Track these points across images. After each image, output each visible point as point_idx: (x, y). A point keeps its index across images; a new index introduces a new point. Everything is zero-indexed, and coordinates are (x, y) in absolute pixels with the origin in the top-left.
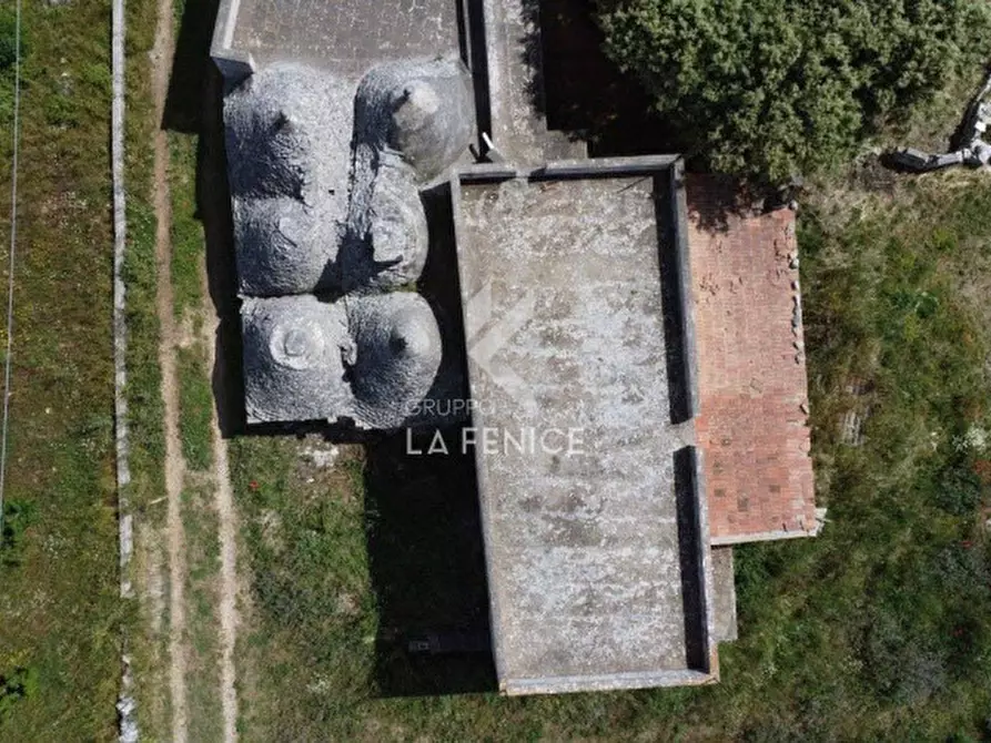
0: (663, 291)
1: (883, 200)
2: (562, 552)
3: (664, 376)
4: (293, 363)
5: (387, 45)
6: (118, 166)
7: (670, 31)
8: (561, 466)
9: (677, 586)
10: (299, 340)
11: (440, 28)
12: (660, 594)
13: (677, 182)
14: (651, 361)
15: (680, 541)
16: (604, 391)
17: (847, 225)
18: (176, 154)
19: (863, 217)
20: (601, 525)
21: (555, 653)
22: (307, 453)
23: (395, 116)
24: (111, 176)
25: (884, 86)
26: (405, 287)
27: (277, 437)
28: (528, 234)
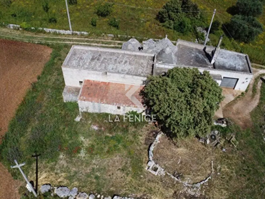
2: (91, 57)
8: (105, 59)
16: (115, 66)
17: (138, 133)
19: (140, 137)
20: (93, 62)
21: (76, 54)
28: (144, 62)
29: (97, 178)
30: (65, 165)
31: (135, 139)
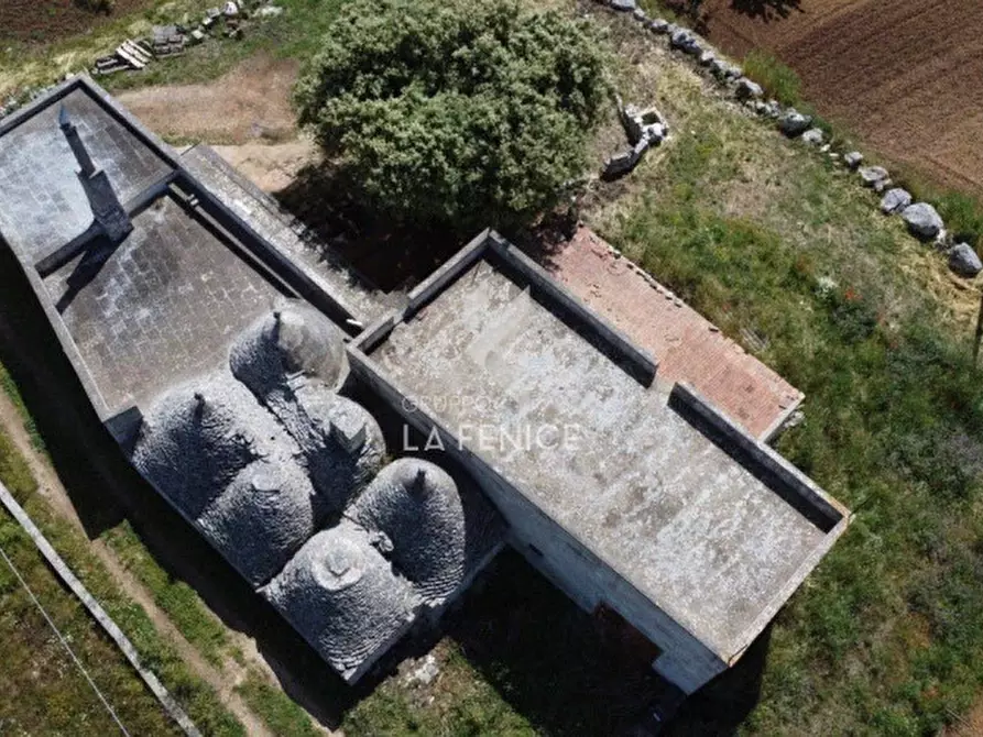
0: (557, 316)
1: (629, 199)
2: (665, 534)
3: (611, 364)
4: (348, 579)
5: (228, 328)
6: (78, 587)
7: (417, 155)
8: (605, 476)
9: (760, 486)
10: (339, 558)
11: (256, 291)
12: (756, 501)
13: (504, 245)
14: (594, 362)
15: (731, 455)
16: (584, 405)
17: (622, 228)
18: (117, 544)
19: (627, 216)
20: (671, 491)
21: (732, 608)
22: (410, 680)
23: (280, 343)
24: (78, 599)
25: (570, 91)
26: (383, 463)
27: (377, 690)
28: (436, 353)
29: (816, 202)
30: (890, 291)
31: (645, 218)
